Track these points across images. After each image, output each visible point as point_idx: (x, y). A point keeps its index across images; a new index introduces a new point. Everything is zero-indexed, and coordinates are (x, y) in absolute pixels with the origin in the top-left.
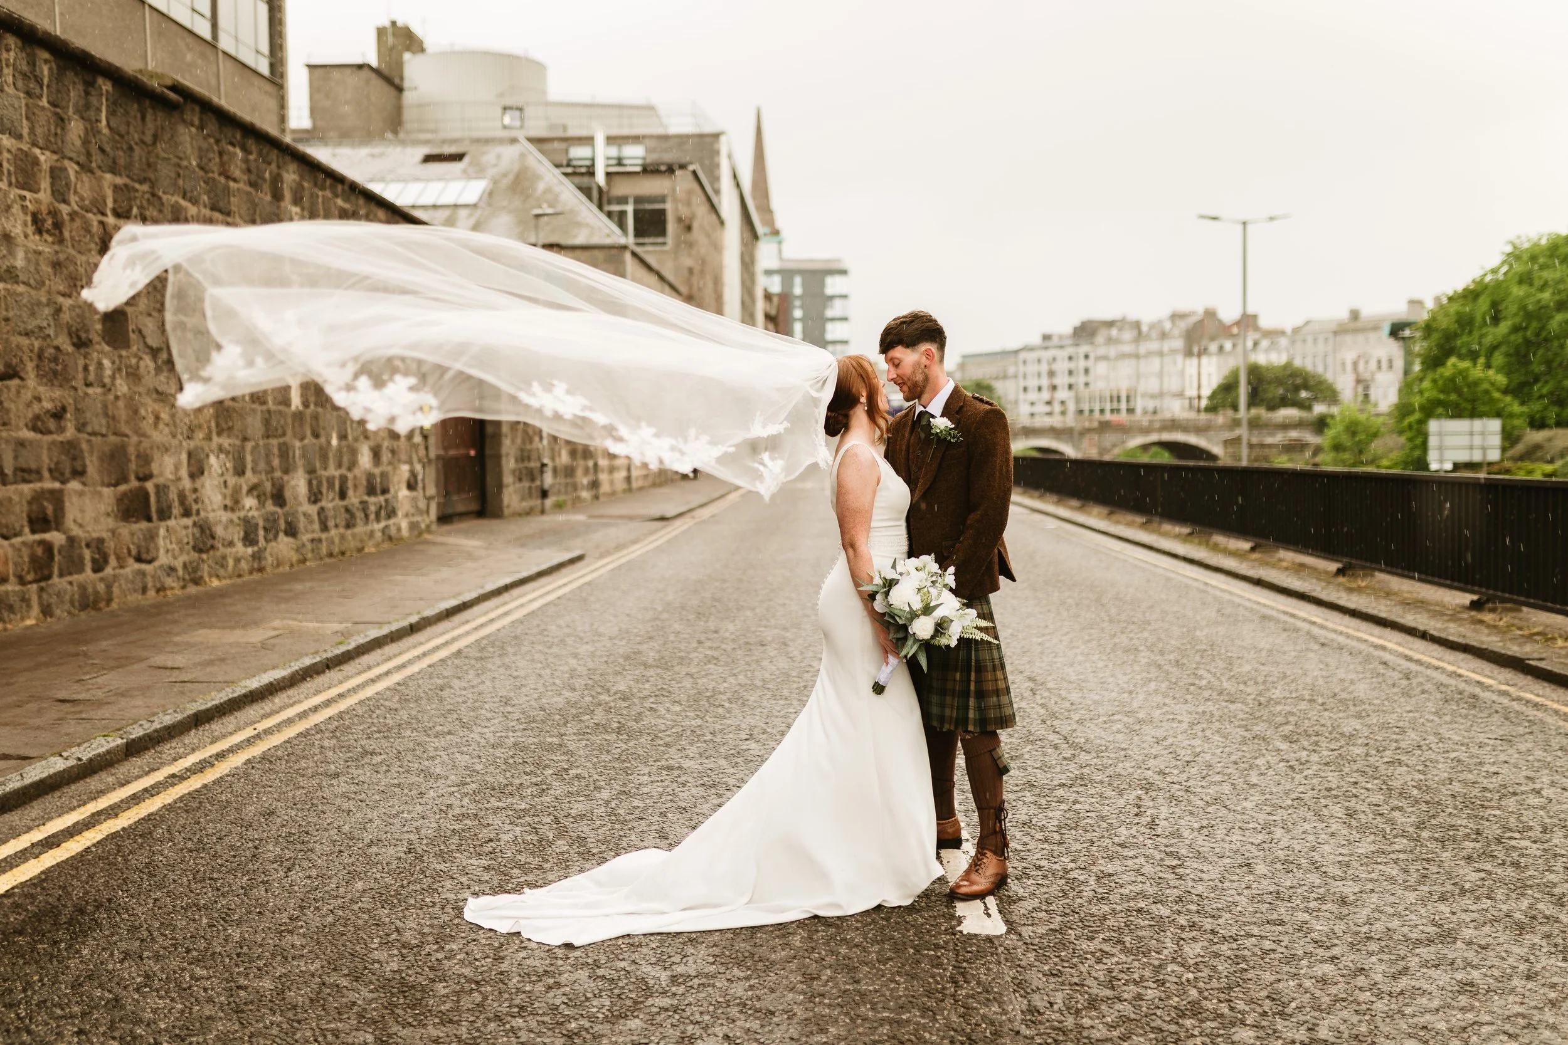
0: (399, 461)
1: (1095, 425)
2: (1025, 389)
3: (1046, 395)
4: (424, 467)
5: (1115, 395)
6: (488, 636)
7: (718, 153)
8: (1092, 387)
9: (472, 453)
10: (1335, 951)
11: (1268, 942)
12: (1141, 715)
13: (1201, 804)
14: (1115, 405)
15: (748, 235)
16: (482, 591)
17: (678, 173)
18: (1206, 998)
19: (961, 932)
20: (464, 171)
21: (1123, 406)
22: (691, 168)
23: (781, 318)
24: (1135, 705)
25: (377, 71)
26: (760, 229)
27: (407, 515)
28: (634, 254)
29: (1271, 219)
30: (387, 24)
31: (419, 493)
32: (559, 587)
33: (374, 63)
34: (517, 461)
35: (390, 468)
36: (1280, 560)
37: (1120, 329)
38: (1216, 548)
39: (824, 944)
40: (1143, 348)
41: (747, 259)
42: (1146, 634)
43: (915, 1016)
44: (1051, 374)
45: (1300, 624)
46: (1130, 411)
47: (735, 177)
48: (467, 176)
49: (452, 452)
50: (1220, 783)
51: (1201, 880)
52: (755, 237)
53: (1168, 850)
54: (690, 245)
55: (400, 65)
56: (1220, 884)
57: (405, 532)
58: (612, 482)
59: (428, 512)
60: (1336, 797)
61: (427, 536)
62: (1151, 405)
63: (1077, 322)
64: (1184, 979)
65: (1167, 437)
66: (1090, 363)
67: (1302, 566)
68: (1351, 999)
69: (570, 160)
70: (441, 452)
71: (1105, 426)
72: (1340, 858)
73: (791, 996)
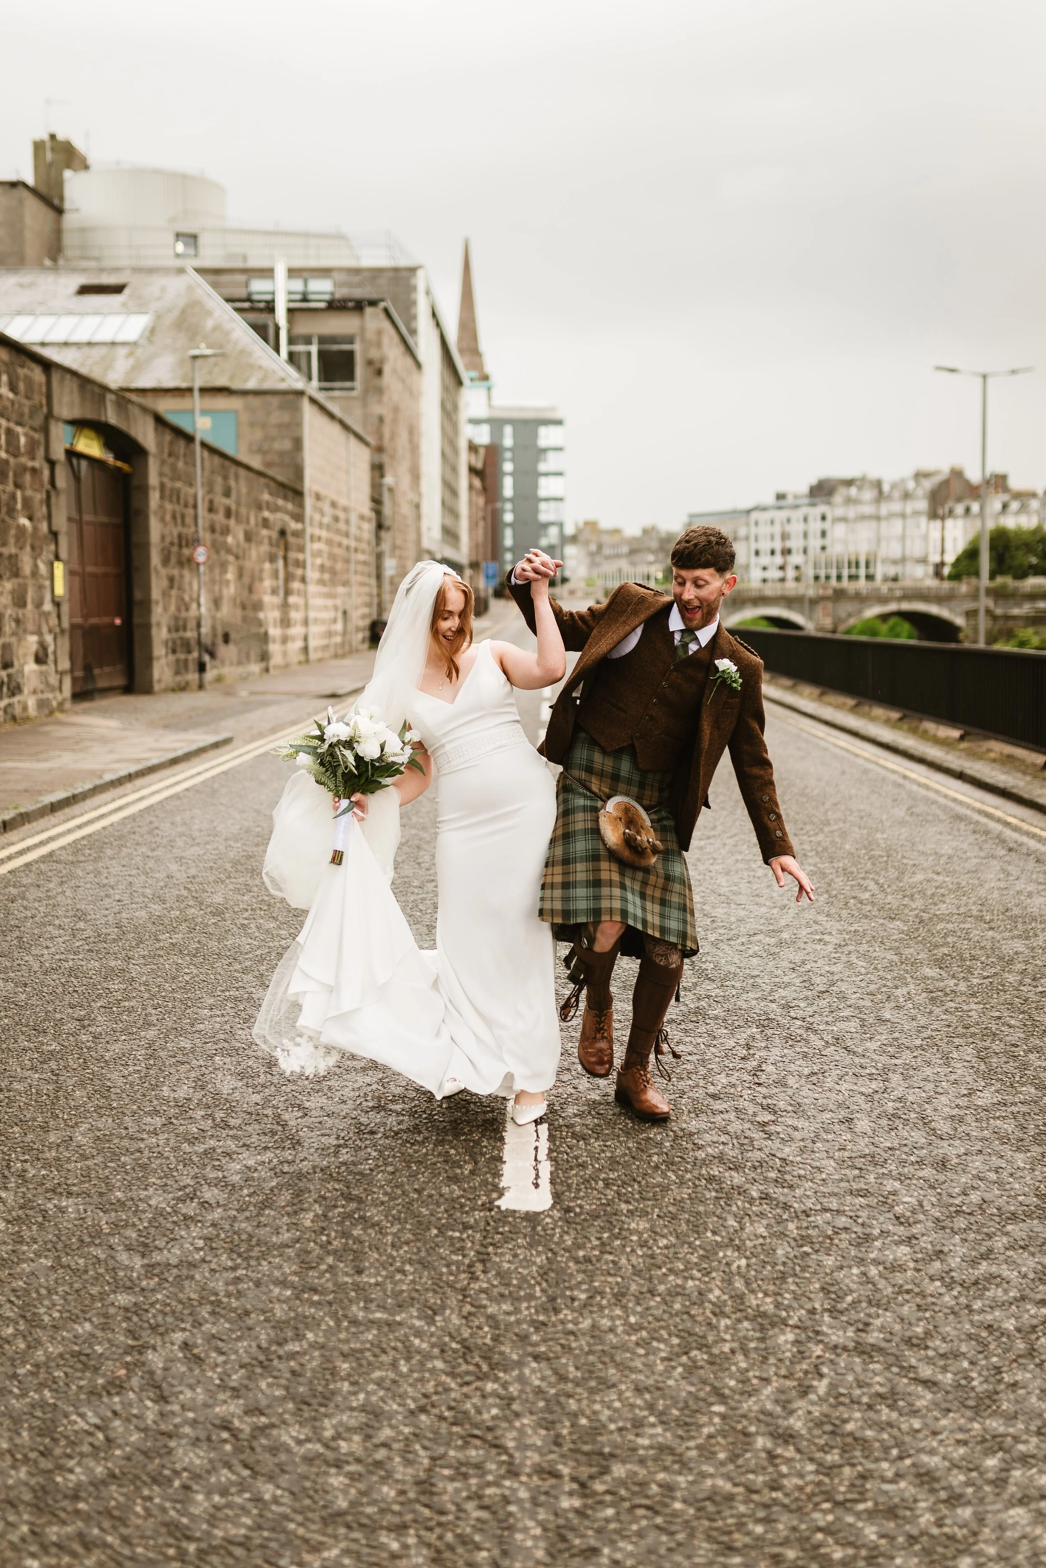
0: (25, 631)
1: (830, 592)
2: (757, 553)
3: (778, 559)
4: (55, 639)
5: (853, 559)
6: (90, 835)
7: (414, 289)
8: (829, 550)
9: (118, 621)
10: (916, 1230)
11: (844, 1219)
12: (785, 935)
13: (820, 1044)
14: (853, 571)
15: (450, 381)
16: (98, 782)
17: (369, 310)
18: (753, 1291)
19: (499, 1207)
20: (124, 305)
21: (862, 572)
22: (382, 305)
23: (488, 472)
24: (783, 922)
25: (34, 191)
26: (465, 375)
27: (35, 692)
28: (313, 401)
29: (1014, 372)
30: (45, 137)
31: (50, 668)
32: (192, 777)
33: (30, 181)
34: (169, 631)
35: (14, 640)
36: (989, 750)
37: (860, 488)
38: (925, 736)
39: (337, 1223)
40: (884, 509)
41: (449, 406)
42: (821, 837)
43: (412, 1317)
44: (785, 537)
45: (992, 825)
46: (870, 577)
47: (434, 315)
48: (127, 310)
49: (93, 621)
50: (847, 1019)
51: (792, 1140)
52: (459, 383)
53: (765, 1102)
54: (380, 391)
55: (59, 184)
56: (810, 1145)
57: (32, 711)
58: (285, 654)
59: (61, 689)
60: (973, 1035)
61: (59, 715)
62: (892, 571)
63: (814, 481)
64: (734, 1267)
65: (906, 606)
66: (827, 525)
67: (1010, 757)
68: (917, 1290)
69: (250, 294)
70: (78, 620)
71: (839, 595)
72: (955, 1112)
73: (277, 1290)
